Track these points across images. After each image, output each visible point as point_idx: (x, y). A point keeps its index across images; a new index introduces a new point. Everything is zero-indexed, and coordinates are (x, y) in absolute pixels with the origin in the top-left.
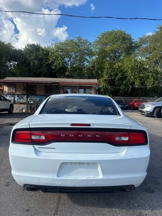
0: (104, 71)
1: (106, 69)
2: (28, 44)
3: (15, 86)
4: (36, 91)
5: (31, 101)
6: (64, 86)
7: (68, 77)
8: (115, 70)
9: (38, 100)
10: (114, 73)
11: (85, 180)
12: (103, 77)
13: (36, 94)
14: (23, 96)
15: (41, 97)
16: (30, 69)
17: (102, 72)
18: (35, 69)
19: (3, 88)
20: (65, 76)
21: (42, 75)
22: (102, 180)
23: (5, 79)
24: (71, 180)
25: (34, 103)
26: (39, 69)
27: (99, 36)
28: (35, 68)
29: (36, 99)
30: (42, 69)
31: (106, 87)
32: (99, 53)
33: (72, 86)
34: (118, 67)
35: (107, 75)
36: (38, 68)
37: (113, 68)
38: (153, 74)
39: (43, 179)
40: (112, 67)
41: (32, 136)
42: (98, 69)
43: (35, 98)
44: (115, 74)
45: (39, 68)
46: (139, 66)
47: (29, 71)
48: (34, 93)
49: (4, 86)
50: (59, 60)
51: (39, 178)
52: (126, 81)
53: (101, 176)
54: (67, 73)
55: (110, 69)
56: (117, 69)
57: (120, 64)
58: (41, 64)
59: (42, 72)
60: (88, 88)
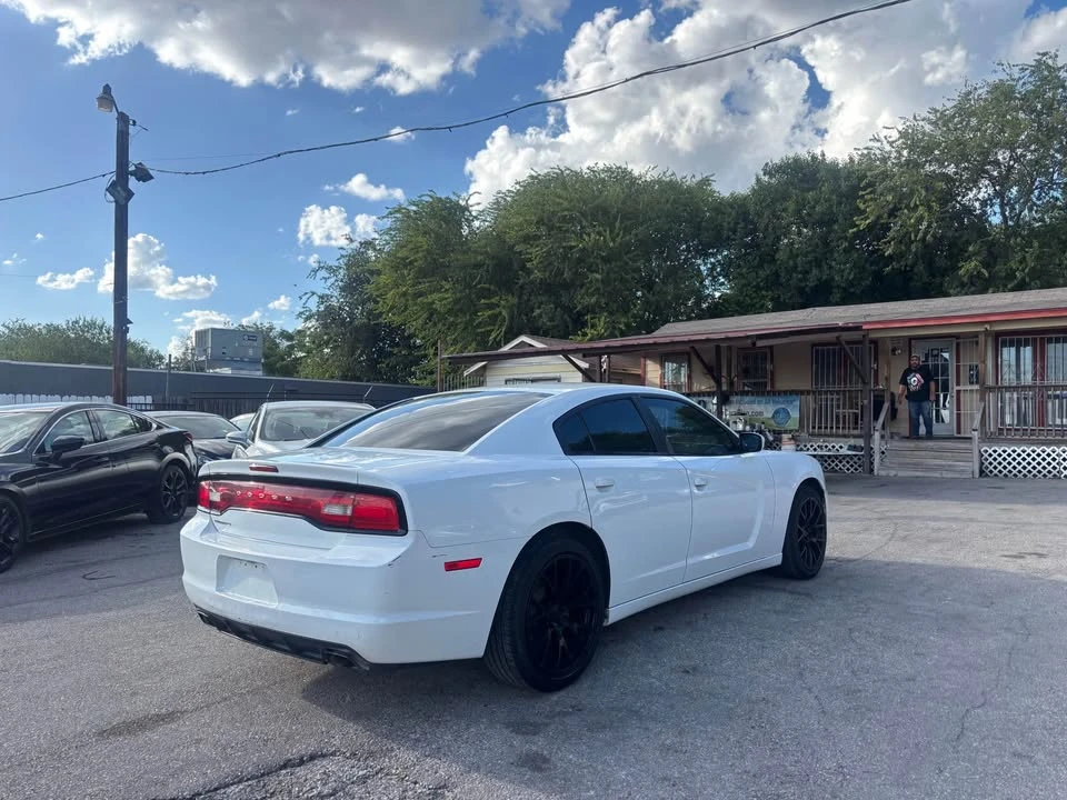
2: (767, 164)
3: (686, 357)
4: (772, 373)
5: (735, 422)
6: (911, 339)
7: (980, 285)
9: (771, 416)
13: (772, 386)
14: (705, 399)
15: (783, 403)
16: (777, 275)
18: (800, 273)
19: (645, 372)
20: (963, 285)
21: (837, 296)
23: (656, 333)
25: (748, 428)
26: (819, 266)
28: (795, 267)
29: (761, 413)
30: (831, 267)
33: (957, 336)
36: (810, 262)
41: (210, 493)
43: (757, 408)
45: (818, 263)
47: (774, 282)
48: (766, 383)
49: (648, 362)
50: (916, 206)
54: (970, 267)
58: (826, 244)
59: (833, 279)
60: (1057, 341)
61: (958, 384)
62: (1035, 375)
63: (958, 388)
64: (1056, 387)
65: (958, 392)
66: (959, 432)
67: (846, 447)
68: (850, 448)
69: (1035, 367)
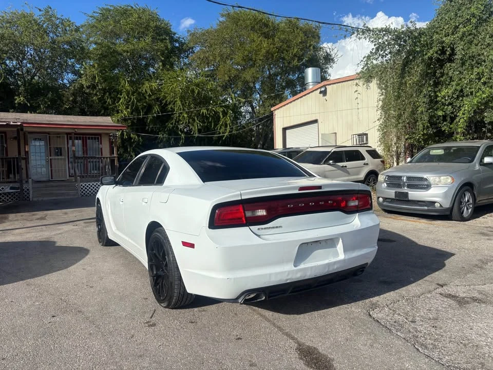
0: (120, 99)
1: (124, 94)
7: (23, 109)
8: (146, 98)
10: (145, 104)
11: (327, 264)
12: (118, 113)
17: (116, 99)
22: (344, 261)
24: (312, 268)
27: (95, 15)
31: (128, 135)
32: (101, 54)
33: (49, 133)
34: (151, 90)
35: (127, 108)
37: (139, 93)
38: (224, 110)
39: (277, 274)
40: (137, 90)
41: (246, 212)
42: (105, 94)
44: (145, 106)
46: (196, 92)
51: (270, 275)
52: (172, 123)
53: (342, 256)
54: (19, 99)
55: (133, 93)
56: (150, 96)
57: (154, 85)
60: (92, 138)
61: (50, 156)
62: (84, 153)
63: (51, 158)
64: (92, 158)
65: (51, 159)
66: (52, 178)
67: (9, 188)
68: (11, 188)
69: (83, 150)
